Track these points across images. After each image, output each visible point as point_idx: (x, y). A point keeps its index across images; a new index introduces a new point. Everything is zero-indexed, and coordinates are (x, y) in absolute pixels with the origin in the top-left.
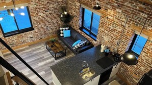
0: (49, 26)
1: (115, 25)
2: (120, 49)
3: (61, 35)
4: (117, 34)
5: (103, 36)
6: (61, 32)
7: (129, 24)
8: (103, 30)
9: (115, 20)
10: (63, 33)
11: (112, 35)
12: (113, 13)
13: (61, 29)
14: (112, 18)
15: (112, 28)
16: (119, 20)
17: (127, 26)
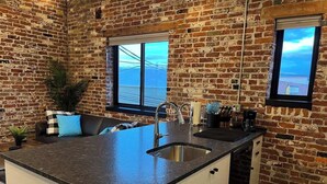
0: (7, 110)
1: (215, 38)
2: (248, 100)
3: (51, 131)
4: (227, 60)
5: (185, 91)
6: (51, 121)
7: (254, 12)
8: (182, 70)
9: (214, 23)
10: (56, 125)
11: (214, 70)
12: (203, 10)
13: (49, 113)
14: (203, 24)
15: (208, 50)
16: (224, 16)
17: (251, 19)
